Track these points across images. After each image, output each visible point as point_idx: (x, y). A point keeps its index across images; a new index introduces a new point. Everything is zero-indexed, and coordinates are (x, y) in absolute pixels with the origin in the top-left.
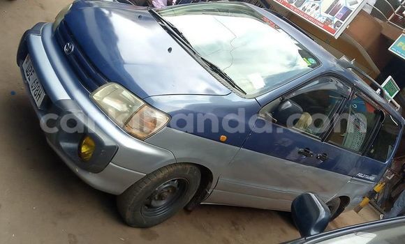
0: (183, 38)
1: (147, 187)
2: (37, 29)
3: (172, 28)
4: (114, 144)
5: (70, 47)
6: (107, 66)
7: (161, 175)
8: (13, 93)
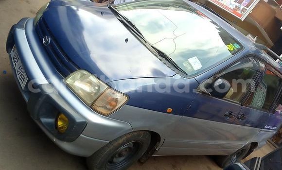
0: (136, 29)
1: (110, 150)
2: (21, 24)
3: (127, 21)
4: (84, 121)
5: (48, 39)
6: (78, 56)
7: (121, 141)
8: (5, 72)
